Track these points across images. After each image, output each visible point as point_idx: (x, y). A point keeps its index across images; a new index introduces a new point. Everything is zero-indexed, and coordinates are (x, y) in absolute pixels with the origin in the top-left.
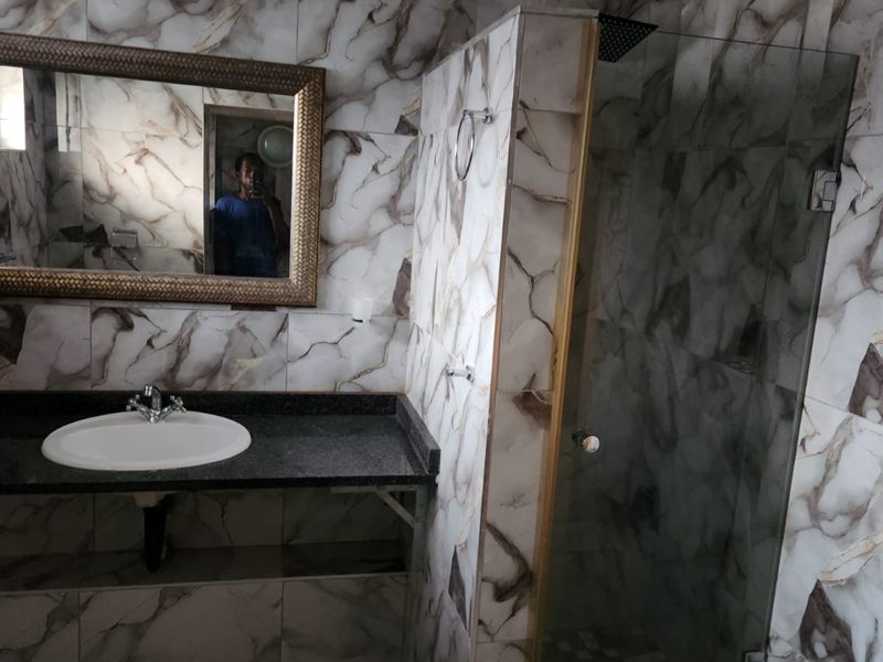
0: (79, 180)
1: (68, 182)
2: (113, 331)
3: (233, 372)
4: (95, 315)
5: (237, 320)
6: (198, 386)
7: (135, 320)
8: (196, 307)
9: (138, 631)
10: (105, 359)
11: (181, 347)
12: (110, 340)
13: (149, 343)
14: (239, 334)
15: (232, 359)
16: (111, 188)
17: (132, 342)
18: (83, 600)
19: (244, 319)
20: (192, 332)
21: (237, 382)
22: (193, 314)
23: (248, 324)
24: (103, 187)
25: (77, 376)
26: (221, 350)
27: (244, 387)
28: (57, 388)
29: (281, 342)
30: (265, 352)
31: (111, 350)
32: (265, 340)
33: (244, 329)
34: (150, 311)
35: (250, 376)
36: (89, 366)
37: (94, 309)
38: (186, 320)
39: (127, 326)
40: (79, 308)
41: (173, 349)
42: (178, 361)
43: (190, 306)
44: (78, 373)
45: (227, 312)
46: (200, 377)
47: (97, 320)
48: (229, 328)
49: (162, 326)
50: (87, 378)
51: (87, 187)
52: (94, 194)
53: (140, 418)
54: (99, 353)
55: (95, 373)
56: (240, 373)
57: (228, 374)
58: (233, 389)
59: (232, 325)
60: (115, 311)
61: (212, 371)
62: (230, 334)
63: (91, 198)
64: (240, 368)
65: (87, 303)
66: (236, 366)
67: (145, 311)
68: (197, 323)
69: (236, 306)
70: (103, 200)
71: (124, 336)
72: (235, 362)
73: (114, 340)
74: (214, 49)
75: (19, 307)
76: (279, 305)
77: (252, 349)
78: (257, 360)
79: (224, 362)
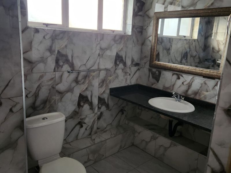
0: (212, 46)
1: (209, 47)
2: (176, 79)
3: (201, 95)
4: (173, 75)
5: (203, 81)
6: (192, 96)
7: (181, 77)
8: (195, 76)
9: (166, 149)
10: (174, 85)
11: (190, 85)
12: (175, 81)
13: (183, 83)
14: (204, 85)
15: (201, 91)
16: (219, 49)
17: (179, 82)
18: (157, 137)
19: (206, 81)
20: (192, 82)
21: (202, 97)
22: (193, 77)
23: (207, 82)
24: (217, 48)
25: (168, 88)
26: (199, 88)
27: (203, 99)
28: (164, 90)
29: (215, 89)
30: (210, 91)
31: (175, 83)
32: (211, 88)
33: (205, 83)
34: (184, 75)
35: (205, 97)
36: (170, 86)
37: (173, 73)
38: (192, 79)
39: (179, 78)
40: (170, 73)
41: (187, 85)
42: (189, 89)
43: (193, 75)
44: (168, 87)
45: (202, 78)
46: (193, 94)
47: (173, 76)
48: (202, 83)
49: (186, 80)
50: (170, 89)
51: (213, 48)
52: (215, 50)
53: (174, 100)
54: (173, 83)
55: (171, 88)
56: (203, 96)
57: (200, 95)
58: (200, 99)
59: (202, 82)
60: (177, 74)
61: (196, 93)
62: (202, 84)
63: (214, 52)
64: (203, 94)
65: (172, 71)
66: (202, 93)
67: (183, 75)
68: (194, 80)
69: (204, 77)
70: (216, 52)
71: (178, 81)
72: (202, 92)
73: (176, 81)
74: (209, 6)
75: (160, 71)
76: (216, 78)
77: (207, 90)
78: (208, 93)
79: (199, 92)
